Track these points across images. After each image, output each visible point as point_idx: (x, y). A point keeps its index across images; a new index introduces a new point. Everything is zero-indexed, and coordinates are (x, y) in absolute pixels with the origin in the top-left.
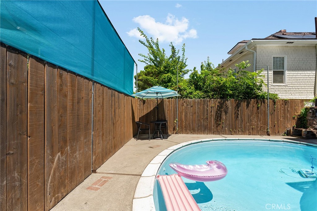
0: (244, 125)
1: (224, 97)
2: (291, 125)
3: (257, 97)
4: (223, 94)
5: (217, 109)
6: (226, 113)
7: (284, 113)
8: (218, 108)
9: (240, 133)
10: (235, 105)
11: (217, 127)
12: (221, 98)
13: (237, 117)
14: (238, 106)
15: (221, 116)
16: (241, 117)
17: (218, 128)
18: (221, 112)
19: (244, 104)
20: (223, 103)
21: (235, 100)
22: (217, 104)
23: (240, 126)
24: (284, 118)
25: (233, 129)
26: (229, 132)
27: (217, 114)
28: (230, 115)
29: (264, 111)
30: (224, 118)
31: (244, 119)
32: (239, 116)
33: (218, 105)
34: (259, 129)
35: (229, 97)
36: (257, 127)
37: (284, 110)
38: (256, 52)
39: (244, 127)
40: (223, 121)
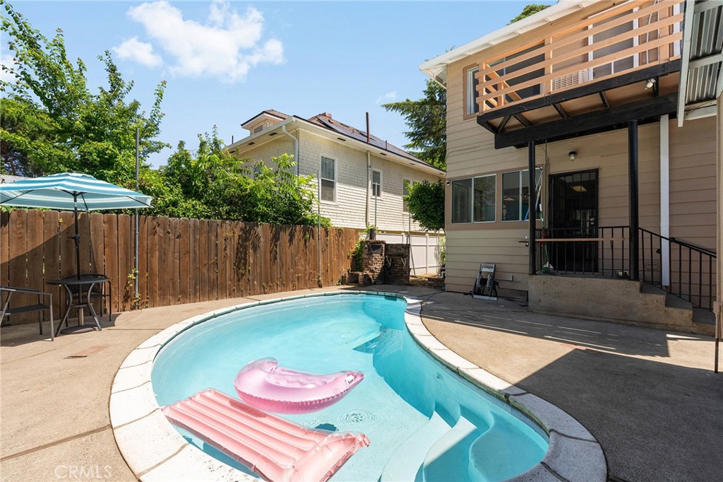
0: (286, 273)
1: (251, 218)
2: (345, 268)
3: (305, 222)
4: (249, 213)
5: (239, 243)
6: (255, 248)
7: (338, 250)
8: (240, 241)
9: (279, 288)
10: (270, 236)
11: (239, 280)
12: (245, 219)
13: (276, 258)
14: (276, 238)
15: (246, 257)
16: (281, 259)
17: (242, 282)
18: (246, 248)
19: (285, 236)
20: (250, 230)
21: (270, 226)
22: (238, 233)
23: (279, 276)
24: (338, 258)
25: (267, 283)
26: (260, 289)
27: (237, 254)
28: (263, 255)
29: (314, 247)
30: (251, 261)
31: (286, 263)
32: (278, 256)
33: (239, 236)
34: (307, 278)
35: (259, 219)
36: (305, 275)
37: (338, 245)
38: (298, 140)
39: (286, 276)
40: (250, 268)
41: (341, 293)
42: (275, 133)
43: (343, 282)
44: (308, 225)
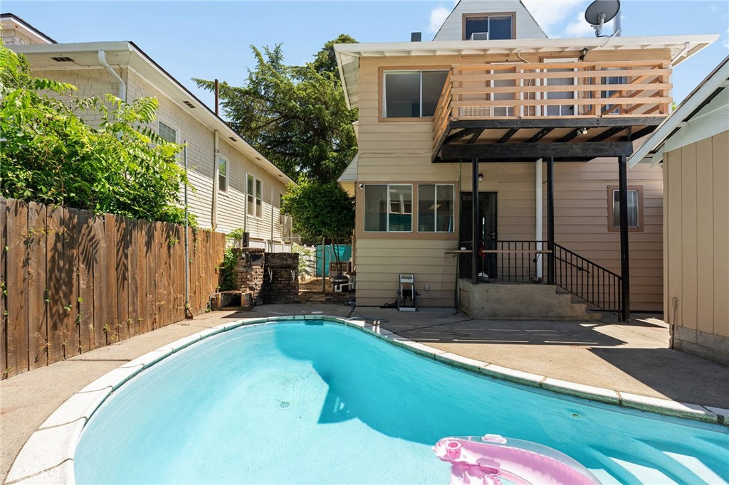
0: (142, 302)
1: (80, 203)
2: (212, 287)
4: (80, 191)
5: (55, 248)
6: (90, 262)
7: (206, 261)
8: (59, 246)
9: (132, 330)
10: (116, 237)
11: (55, 327)
12: (69, 203)
13: (124, 278)
14: (126, 241)
15: (70, 278)
16: (134, 278)
17: (61, 331)
18: (71, 261)
19: (140, 237)
20: (80, 225)
21: (117, 221)
22: (54, 228)
23: (131, 309)
24: (206, 273)
25: (112, 324)
26: (100, 337)
27: (52, 270)
28: (104, 273)
29: (180, 256)
30: (83, 286)
31: (142, 284)
32: (129, 275)
33: (57, 234)
34: (171, 307)
35: (98, 206)
36: (169, 302)
37: (206, 254)
38: (126, 83)
39: (142, 308)
40: (80, 300)
41: (243, 324)
42: (69, 59)
43: (213, 306)
44: (173, 223)
